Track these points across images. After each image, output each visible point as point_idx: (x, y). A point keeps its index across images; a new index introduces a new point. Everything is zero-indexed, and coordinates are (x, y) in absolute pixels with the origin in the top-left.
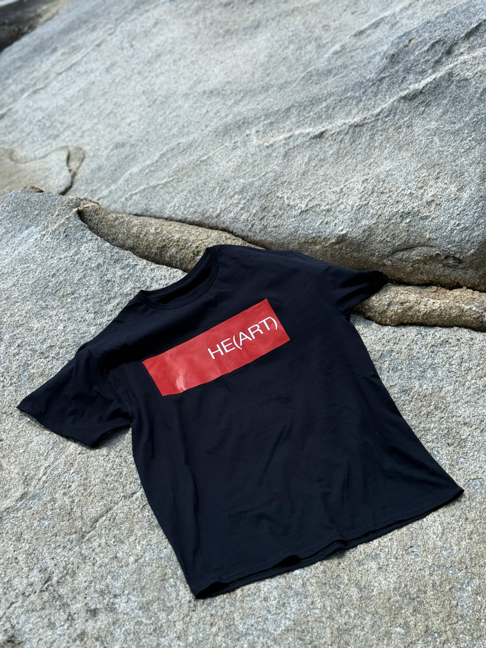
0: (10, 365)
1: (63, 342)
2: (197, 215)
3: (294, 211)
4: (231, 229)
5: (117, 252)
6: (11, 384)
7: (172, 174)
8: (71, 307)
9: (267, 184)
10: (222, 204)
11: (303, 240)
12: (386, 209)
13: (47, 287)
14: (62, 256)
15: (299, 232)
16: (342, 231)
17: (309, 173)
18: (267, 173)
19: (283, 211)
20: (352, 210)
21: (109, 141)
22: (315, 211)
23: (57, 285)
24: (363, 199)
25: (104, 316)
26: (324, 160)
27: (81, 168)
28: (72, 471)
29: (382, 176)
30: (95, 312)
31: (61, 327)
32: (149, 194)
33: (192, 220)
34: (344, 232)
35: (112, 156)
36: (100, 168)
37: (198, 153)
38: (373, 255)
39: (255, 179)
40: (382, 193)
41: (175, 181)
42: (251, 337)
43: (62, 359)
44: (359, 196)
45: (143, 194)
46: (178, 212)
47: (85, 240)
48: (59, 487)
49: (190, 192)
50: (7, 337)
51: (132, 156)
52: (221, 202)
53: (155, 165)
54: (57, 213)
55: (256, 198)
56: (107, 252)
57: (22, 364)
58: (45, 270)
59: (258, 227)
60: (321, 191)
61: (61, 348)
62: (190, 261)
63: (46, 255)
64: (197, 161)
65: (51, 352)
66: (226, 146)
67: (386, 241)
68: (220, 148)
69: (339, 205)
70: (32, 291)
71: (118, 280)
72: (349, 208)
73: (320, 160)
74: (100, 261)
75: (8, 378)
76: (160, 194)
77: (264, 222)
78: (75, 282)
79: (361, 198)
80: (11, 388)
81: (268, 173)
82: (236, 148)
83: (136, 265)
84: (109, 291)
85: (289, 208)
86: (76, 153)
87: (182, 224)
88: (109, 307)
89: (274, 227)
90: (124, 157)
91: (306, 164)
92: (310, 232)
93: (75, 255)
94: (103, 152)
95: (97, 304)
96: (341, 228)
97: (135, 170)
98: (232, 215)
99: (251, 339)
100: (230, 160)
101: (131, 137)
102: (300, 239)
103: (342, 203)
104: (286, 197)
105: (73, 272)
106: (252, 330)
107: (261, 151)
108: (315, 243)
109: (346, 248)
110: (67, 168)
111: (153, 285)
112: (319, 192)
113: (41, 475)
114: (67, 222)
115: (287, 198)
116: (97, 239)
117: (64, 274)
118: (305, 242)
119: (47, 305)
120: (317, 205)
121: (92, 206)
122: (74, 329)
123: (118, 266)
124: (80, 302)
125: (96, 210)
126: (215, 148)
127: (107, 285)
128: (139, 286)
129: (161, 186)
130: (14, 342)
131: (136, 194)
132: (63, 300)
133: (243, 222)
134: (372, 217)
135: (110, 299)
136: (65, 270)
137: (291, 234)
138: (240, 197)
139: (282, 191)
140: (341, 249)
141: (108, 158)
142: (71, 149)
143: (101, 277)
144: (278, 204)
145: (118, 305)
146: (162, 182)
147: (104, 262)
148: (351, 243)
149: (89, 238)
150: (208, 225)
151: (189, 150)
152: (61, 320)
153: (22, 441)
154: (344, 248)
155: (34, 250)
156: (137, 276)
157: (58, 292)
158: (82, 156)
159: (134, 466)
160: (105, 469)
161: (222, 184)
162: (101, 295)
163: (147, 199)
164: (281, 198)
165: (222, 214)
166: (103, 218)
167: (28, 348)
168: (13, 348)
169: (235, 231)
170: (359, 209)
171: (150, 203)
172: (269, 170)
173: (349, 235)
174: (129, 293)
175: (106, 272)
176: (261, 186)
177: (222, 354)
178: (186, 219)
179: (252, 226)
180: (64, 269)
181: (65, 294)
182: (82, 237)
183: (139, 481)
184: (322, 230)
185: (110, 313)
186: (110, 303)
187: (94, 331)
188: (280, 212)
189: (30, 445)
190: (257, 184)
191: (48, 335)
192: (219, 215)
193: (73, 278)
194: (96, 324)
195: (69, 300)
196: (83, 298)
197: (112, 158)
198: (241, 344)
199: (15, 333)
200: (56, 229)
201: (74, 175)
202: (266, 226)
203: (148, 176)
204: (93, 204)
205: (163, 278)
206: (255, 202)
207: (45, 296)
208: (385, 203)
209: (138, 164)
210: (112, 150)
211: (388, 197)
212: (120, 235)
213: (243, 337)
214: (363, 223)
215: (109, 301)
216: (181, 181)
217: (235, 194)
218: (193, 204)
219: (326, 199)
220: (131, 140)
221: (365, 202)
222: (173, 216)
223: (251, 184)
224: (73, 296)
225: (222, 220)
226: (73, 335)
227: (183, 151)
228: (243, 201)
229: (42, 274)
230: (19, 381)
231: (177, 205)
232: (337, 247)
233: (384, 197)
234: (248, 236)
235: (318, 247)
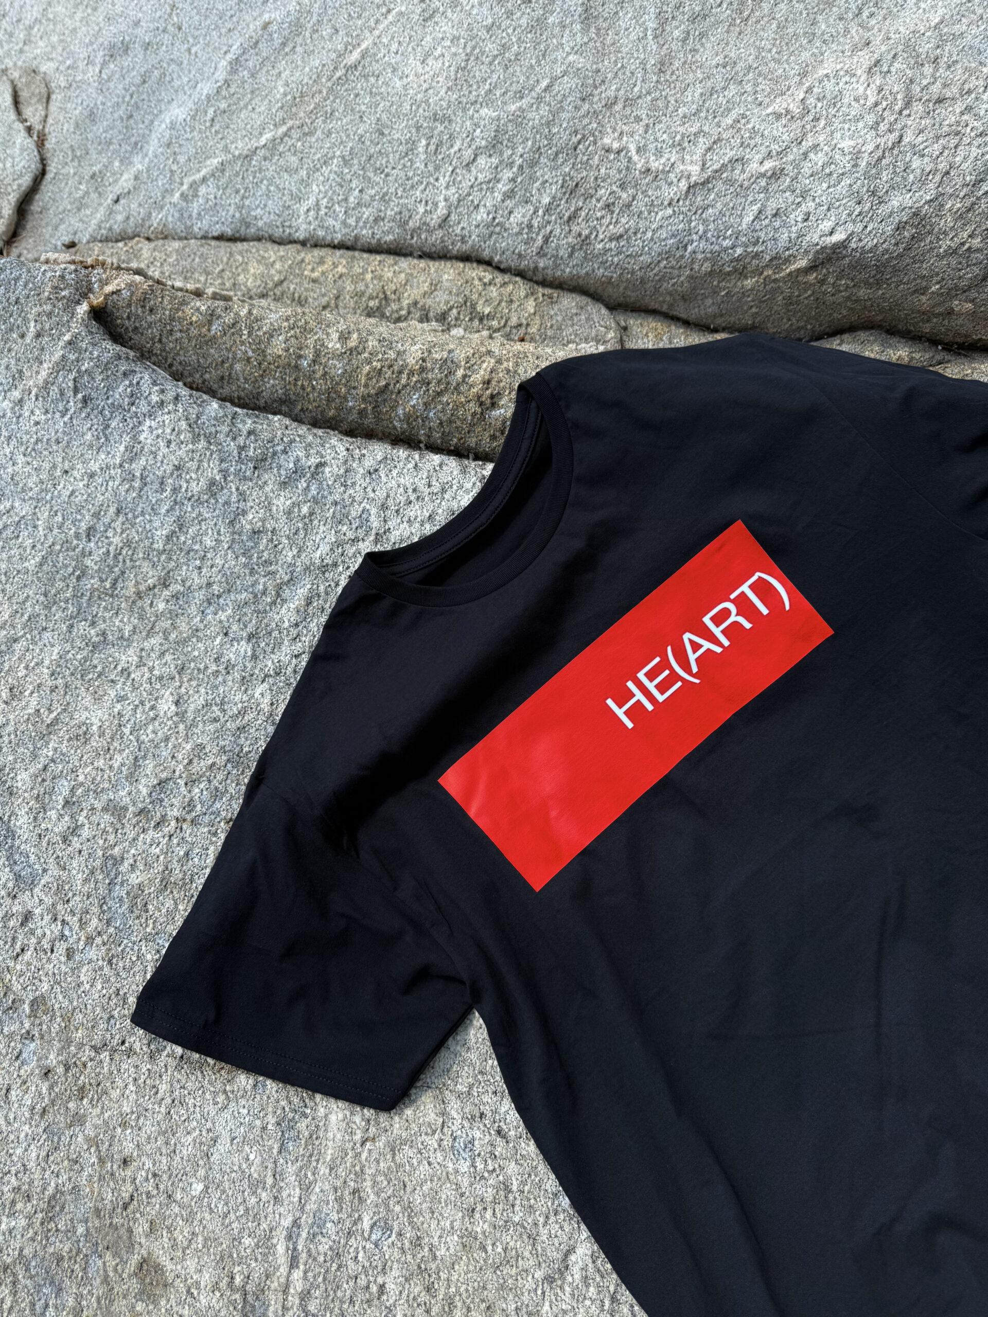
0: (64, 875)
1: (191, 762)
2: (386, 226)
3: (665, 187)
4: (486, 254)
5: (250, 433)
6: (90, 940)
7: (280, 114)
8: (174, 627)
9: (564, 115)
10: (447, 188)
11: (707, 266)
12: (961, 152)
13: (84, 573)
14: (94, 466)
15: (690, 248)
16: (831, 233)
17: (677, 64)
18: (554, 79)
19: (631, 191)
20: (856, 165)
21: (91, 43)
22: (730, 182)
23: (110, 561)
24: (883, 127)
25: (278, 644)
26: (705, 16)
27: (50, 120)
28: (366, 1223)
29: (925, 47)
30: (250, 637)
31: (166, 706)
32: (239, 179)
33: (374, 242)
34: (839, 237)
35: (109, 79)
36: (92, 116)
37: (329, 45)
38: (924, 291)
39: (524, 102)
40: (940, 101)
41: (295, 134)
42: (717, 642)
43: (206, 819)
44: (870, 119)
45: (223, 181)
46: (331, 222)
47: (144, 407)
48: (352, 1301)
49: (346, 162)
50: (23, 779)
51: (156, 73)
52: (443, 182)
53: (224, 93)
54: (32, 328)
55: (543, 160)
56: (221, 437)
57: (98, 863)
58: (59, 518)
59: (563, 242)
60: (734, 114)
61: (191, 782)
62: (472, 425)
63: (46, 466)
64: (336, 68)
65: (166, 802)
66: (401, 14)
67: (970, 248)
68: (386, 22)
69: (805, 155)
70: (46, 595)
71: (285, 529)
72: (844, 162)
73: (693, 19)
74: (212, 470)
75: (74, 921)
76: (269, 174)
77: (581, 227)
78: (159, 545)
79: (875, 126)
80: (92, 953)
81: (556, 78)
82: (431, 16)
83: (321, 465)
84: (268, 562)
85: (649, 178)
86: (28, 84)
87: (350, 253)
88: (286, 614)
89: (611, 240)
90: (138, 80)
91: (656, 37)
92: (727, 243)
93: (131, 460)
94: (84, 72)
95: (248, 610)
96: (826, 225)
97: (178, 112)
98: (481, 215)
99: (718, 650)
100: (427, 55)
101: (137, 24)
102: (696, 267)
103: (815, 147)
104: (632, 148)
105: (143, 513)
106: (717, 620)
107: (509, 14)
108: (741, 269)
109: (838, 278)
110: (19, 126)
111: (391, 524)
112: (729, 121)
113: (283, 1270)
114: (72, 357)
115: (638, 150)
116: (177, 398)
117: (118, 525)
118: (711, 273)
119: (104, 634)
120: (734, 161)
121: (129, 285)
122: (207, 705)
123: (270, 478)
124: (193, 607)
125: (144, 299)
126: (372, 23)
127: (257, 544)
128: (350, 535)
129: (262, 153)
130: (51, 792)
131: (204, 180)
132: (142, 608)
133: (520, 233)
134: (923, 181)
135: (279, 588)
136: (118, 512)
137: (668, 255)
138: (495, 160)
139: (614, 130)
140: (822, 282)
141: (102, 86)
142: (16, 75)
143: (232, 523)
144: (613, 172)
145: (308, 604)
146: (263, 141)
147: (225, 473)
148: (859, 264)
149: (155, 398)
150: (420, 249)
151: (299, 40)
152: (160, 678)
153: (187, 1146)
154: (831, 280)
155: (7, 451)
156: (336, 503)
157: (120, 585)
158: (44, 90)
159: (531, 1148)
160: (458, 1186)
161: (432, 129)
162: (249, 580)
163: (237, 192)
164: (618, 152)
165: (453, 217)
166: (172, 319)
167: (98, 805)
168: (53, 814)
169: (497, 259)
170: (880, 160)
171: (247, 202)
172: (559, 71)
173: (853, 245)
174: (328, 561)
175: (242, 505)
176: (548, 124)
177: (650, 707)
178: (357, 238)
179: (546, 240)
180: (112, 510)
181: (142, 588)
182: (134, 398)
183: (565, 1202)
184: (762, 235)
185: (294, 632)
186: (284, 601)
187: (267, 700)
188: (624, 195)
189: (215, 1158)
190: (535, 117)
191: (140, 743)
192: (446, 219)
193: (148, 534)
194: (266, 676)
195: (161, 606)
196: (200, 595)
197: (112, 85)
198: (695, 669)
199: (43, 761)
200: (46, 382)
201: (41, 143)
202: (587, 237)
203: (217, 127)
204: (128, 277)
205: (413, 497)
206: (543, 172)
207: (89, 606)
208: (957, 133)
209: (182, 97)
210: (104, 64)
211: (962, 113)
212: (238, 367)
213: (696, 647)
214: (895, 203)
215: (278, 595)
216: (311, 134)
217: (476, 156)
218: (366, 197)
219: (758, 140)
220: (139, 31)
221: (893, 137)
222: (321, 233)
223: (518, 120)
224: (166, 593)
225: (458, 231)
226: (211, 727)
227: (284, 44)
228: (507, 174)
229: (56, 531)
230: (108, 923)
231: (324, 202)
232: (812, 277)
233: (950, 115)
234: (536, 268)
235: (749, 283)
